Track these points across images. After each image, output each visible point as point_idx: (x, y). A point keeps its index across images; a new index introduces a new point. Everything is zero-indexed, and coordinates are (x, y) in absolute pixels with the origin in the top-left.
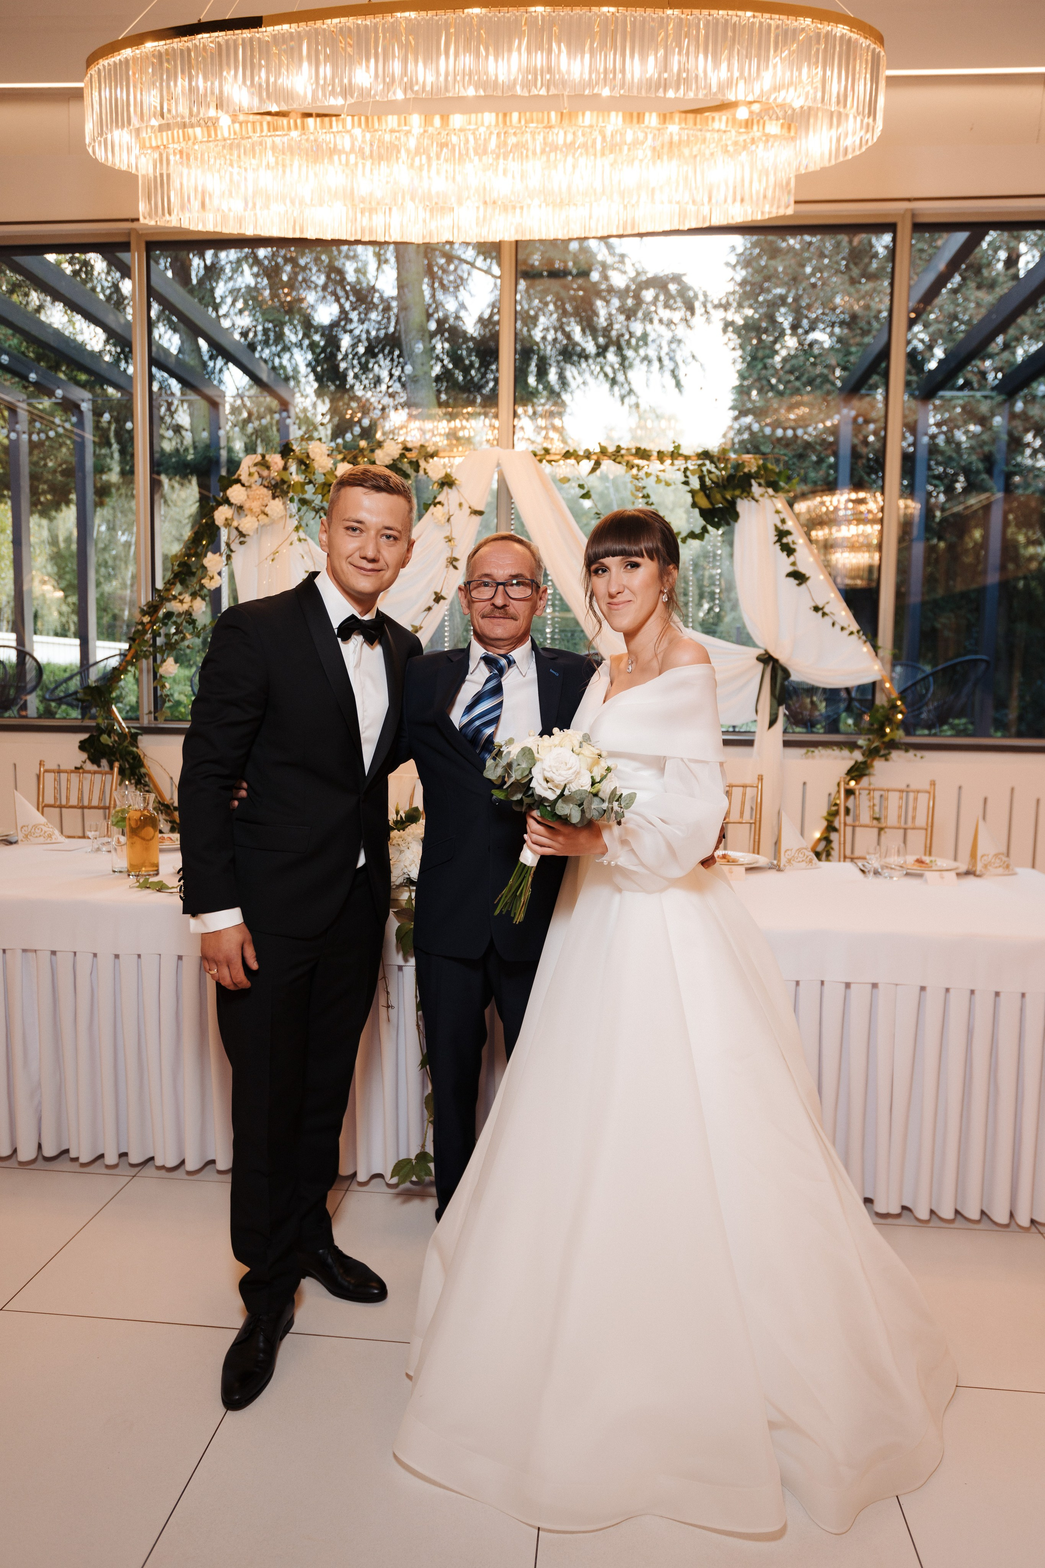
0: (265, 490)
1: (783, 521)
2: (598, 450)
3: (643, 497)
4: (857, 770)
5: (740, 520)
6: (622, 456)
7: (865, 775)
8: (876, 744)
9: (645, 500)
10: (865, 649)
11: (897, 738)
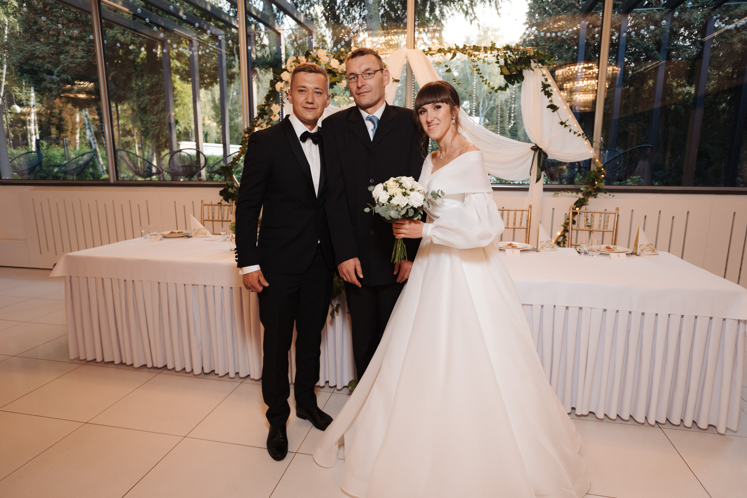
1: (546, 80)
2: (454, 47)
3: (477, 70)
4: (579, 202)
5: (524, 80)
6: (466, 50)
7: (584, 205)
8: (589, 190)
9: (477, 72)
10: (586, 143)
11: (601, 187)
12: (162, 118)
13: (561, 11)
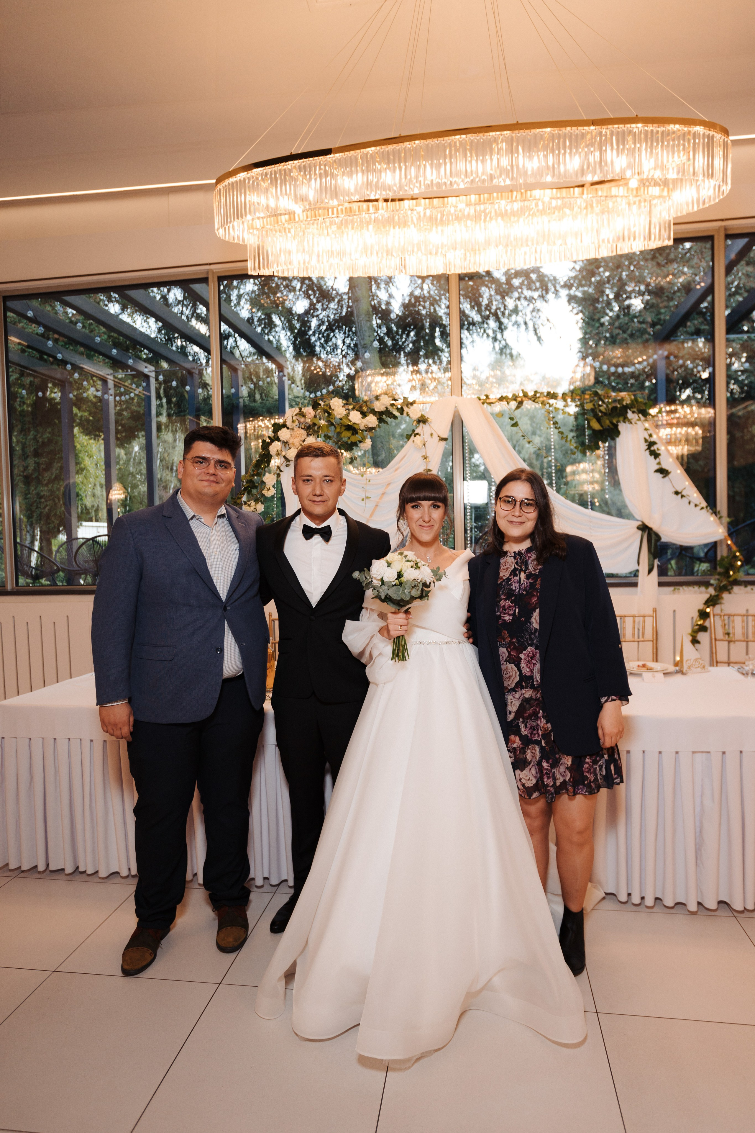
0: (303, 431)
1: (650, 436)
2: (521, 394)
3: (554, 424)
4: (711, 601)
5: (620, 436)
6: (539, 398)
7: (718, 604)
8: (723, 582)
10: (712, 519)
11: (739, 579)
12: (55, 489)
13: (628, 338)
